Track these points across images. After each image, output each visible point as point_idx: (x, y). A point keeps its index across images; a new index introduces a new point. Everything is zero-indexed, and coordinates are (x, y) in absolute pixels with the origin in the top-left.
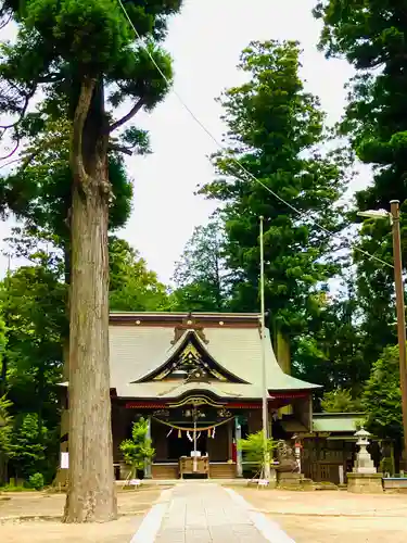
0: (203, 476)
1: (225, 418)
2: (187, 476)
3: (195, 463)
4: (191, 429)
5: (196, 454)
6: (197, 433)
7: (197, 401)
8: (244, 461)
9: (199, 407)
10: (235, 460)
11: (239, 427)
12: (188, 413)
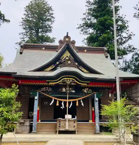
0: (73, 132)
1: (88, 94)
2: (61, 132)
3: (67, 123)
4: (65, 100)
5: (68, 117)
6: (70, 103)
7: (69, 81)
8: (100, 121)
9: (70, 86)
10: (94, 120)
11: (97, 99)
12: (64, 90)
